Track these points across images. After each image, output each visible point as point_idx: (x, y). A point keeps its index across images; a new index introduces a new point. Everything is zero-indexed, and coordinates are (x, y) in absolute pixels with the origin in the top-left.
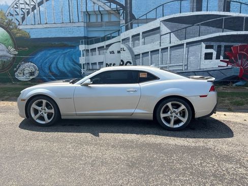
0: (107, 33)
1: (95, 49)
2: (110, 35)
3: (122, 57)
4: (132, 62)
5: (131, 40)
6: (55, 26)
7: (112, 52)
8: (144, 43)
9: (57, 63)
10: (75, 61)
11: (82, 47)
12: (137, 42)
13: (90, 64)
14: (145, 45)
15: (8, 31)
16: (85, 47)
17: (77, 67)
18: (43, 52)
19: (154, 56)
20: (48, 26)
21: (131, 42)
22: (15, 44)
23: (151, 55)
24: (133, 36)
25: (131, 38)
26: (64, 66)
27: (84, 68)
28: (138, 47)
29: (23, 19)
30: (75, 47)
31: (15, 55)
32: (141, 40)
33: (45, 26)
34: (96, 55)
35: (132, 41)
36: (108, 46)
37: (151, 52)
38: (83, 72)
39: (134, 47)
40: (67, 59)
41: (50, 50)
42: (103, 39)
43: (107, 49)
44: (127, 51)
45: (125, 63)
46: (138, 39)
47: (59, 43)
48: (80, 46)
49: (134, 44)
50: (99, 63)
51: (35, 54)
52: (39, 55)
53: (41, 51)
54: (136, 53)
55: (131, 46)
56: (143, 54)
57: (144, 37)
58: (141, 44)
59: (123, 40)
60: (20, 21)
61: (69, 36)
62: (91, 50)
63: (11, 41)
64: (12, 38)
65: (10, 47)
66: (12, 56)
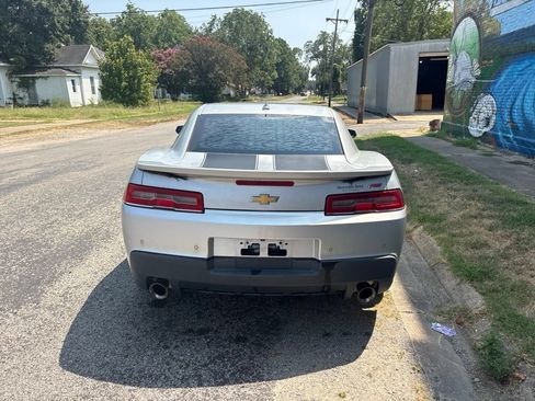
15: (478, 27)
18: (509, 69)
22: (480, 54)
31: (477, 78)
41: (520, 62)
51: (499, 74)
52: (502, 78)
63: (478, 48)
64: (480, 40)
65: (475, 61)
66: (474, 80)
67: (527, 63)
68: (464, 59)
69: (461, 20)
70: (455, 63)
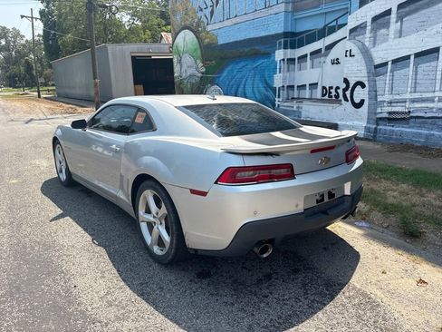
0: (330, 18)
1: (306, 56)
2: (334, 23)
3: (346, 71)
4: (366, 83)
5: (369, 28)
6: (246, 18)
7: (336, 62)
8: (400, 34)
9: (245, 85)
10: (269, 82)
11: (280, 54)
12: (383, 31)
13: (296, 88)
14: (402, 38)
15: (197, 37)
16: (285, 54)
17: (270, 94)
18: (230, 68)
19: (424, 67)
20: (238, 20)
21: (368, 34)
22: (202, 57)
23: (416, 65)
24: (375, 19)
25: (369, 24)
26: (253, 92)
27: (279, 97)
28: (384, 46)
29: (212, 13)
30: (269, 55)
31: (203, 73)
32: (394, 26)
33: (234, 21)
34: (306, 68)
35: (372, 29)
36: (330, 47)
37: (418, 55)
38: (277, 103)
39: (374, 44)
40: (257, 78)
41: (237, 63)
42: (322, 33)
43: (326, 55)
44: (359, 56)
45: (351, 86)
46: (387, 25)
47: (248, 49)
48: (277, 52)
49: (375, 37)
50: (310, 85)
51: (221, 71)
52: (225, 73)
53: (227, 66)
54: (377, 62)
55: (367, 44)
56: (394, 62)
57: (400, 18)
58: (391, 36)
59: (352, 31)
60: (209, 17)
61: (263, 34)
62: (299, 58)
63: (199, 52)
64: (201, 47)
65: (198, 61)
66: (200, 75)
67: (242, 64)
68: (187, 60)
69: (180, 32)
70: (180, 62)
